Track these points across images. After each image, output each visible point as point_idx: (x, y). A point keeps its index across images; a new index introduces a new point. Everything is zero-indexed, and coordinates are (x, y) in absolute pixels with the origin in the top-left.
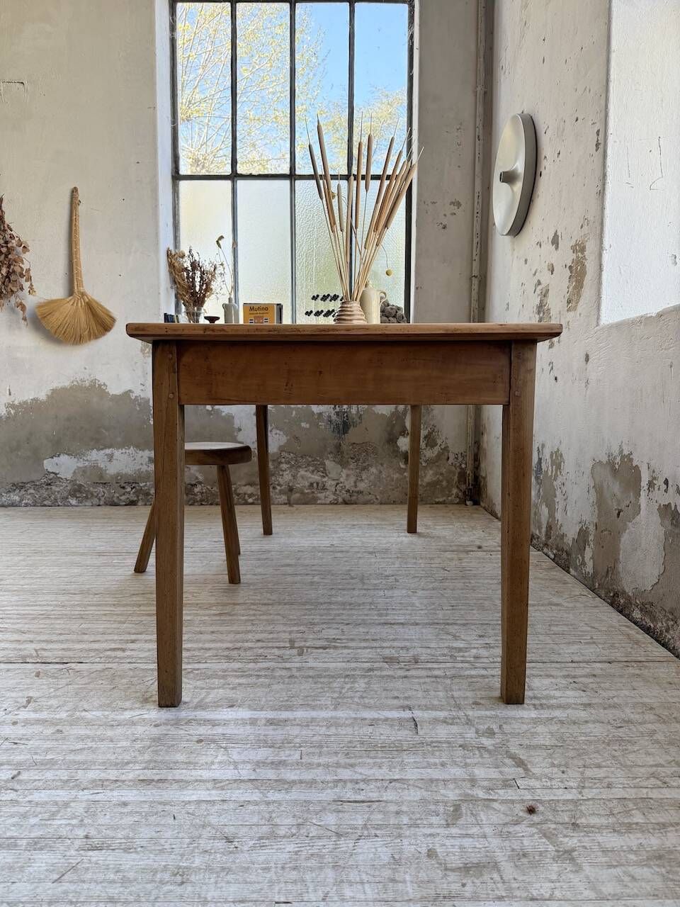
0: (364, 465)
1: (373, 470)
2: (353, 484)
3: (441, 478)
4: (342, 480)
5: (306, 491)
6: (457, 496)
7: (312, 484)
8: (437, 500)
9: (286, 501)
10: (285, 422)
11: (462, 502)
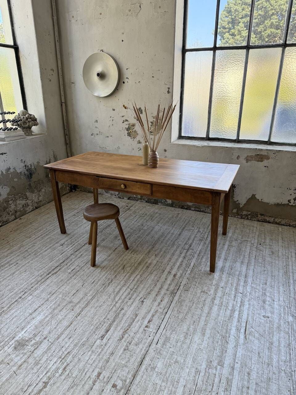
0: (40, 189)
1: (43, 190)
2: (37, 199)
3: (63, 185)
4: (33, 199)
5: (22, 210)
6: (69, 190)
7: (23, 205)
8: (64, 193)
9: (15, 218)
10: (7, 181)
11: (71, 191)
